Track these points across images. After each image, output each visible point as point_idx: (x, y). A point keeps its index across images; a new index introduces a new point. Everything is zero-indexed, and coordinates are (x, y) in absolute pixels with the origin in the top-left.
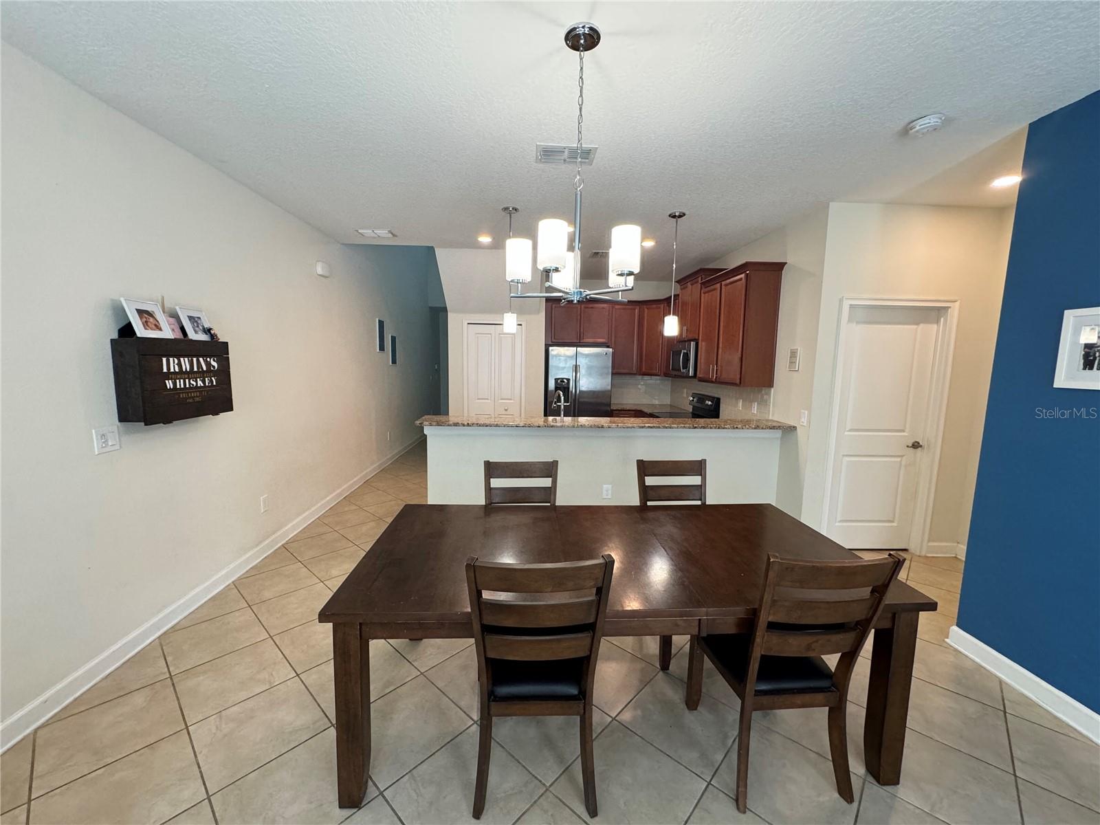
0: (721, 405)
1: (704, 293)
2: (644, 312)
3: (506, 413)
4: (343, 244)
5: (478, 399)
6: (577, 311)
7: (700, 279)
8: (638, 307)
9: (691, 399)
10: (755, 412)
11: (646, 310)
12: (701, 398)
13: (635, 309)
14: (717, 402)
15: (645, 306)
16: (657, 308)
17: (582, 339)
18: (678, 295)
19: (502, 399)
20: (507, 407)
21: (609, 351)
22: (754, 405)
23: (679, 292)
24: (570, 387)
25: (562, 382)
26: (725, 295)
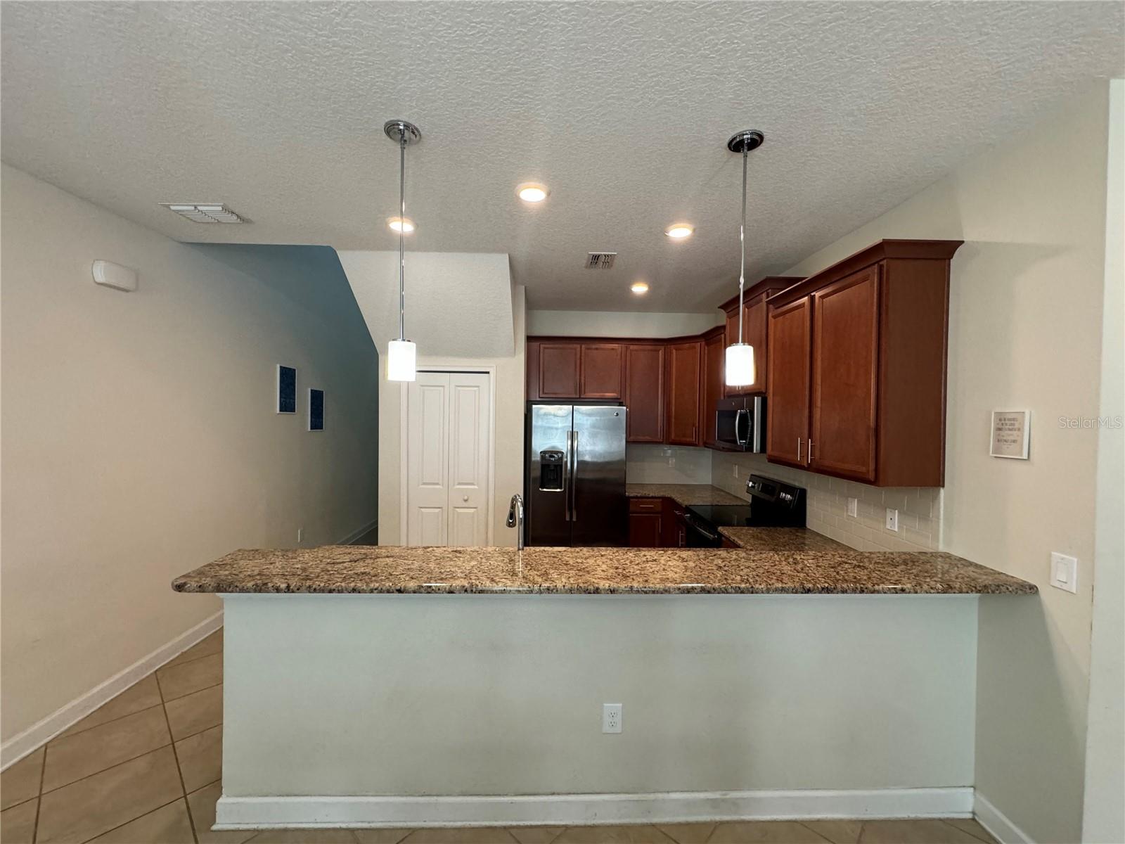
0: (808, 502)
1: (775, 317)
2: (671, 353)
3: (465, 504)
4: (182, 243)
5: (424, 484)
6: (576, 354)
7: (764, 295)
8: (663, 348)
9: (751, 484)
10: (896, 530)
11: (674, 351)
12: (769, 487)
13: (659, 351)
14: (801, 495)
15: (672, 346)
16: (689, 349)
17: (584, 393)
18: (724, 327)
19: (459, 484)
20: (468, 496)
21: (621, 411)
22: (889, 514)
23: (725, 323)
24: (564, 465)
25: (551, 457)
26: (822, 313)
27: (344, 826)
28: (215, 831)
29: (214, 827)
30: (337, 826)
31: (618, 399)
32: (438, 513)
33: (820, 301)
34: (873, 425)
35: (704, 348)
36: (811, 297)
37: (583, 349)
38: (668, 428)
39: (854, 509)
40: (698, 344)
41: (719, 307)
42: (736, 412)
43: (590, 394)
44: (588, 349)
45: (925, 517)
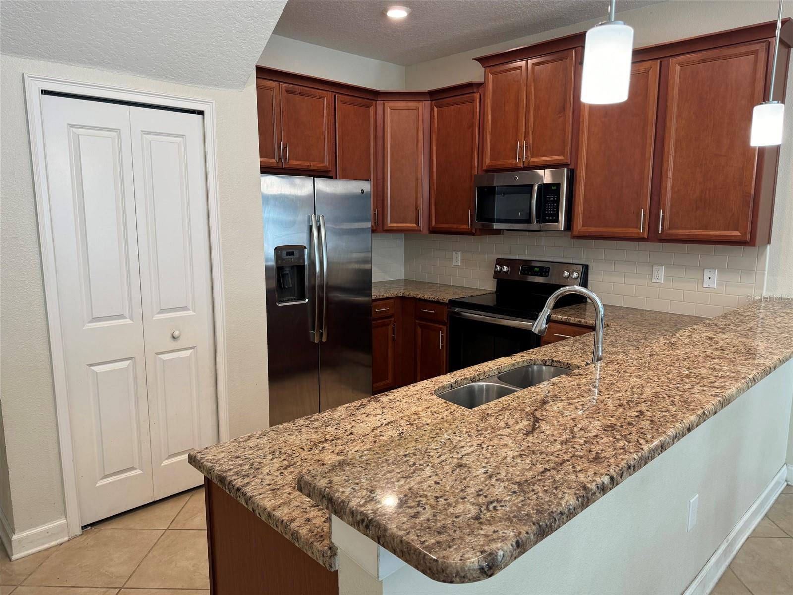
2: (384, 113)
8: (374, 104)
10: (716, 287)
13: (370, 107)
15: (386, 103)
16: (409, 108)
17: (286, 159)
18: (479, 85)
19: (162, 311)
20: (179, 330)
21: (367, 187)
22: (707, 274)
23: (481, 80)
24: (306, 263)
25: (289, 254)
26: (680, 82)
31: (327, 171)
32: (127, 369)
33: (678, 68)
34: (753, 192)
35: (432, 110)
36: (661, 62)
37: (284, 91)
38: (381, 211)
39: (660, 274)
40: (420, 105)
41: (474, 59)
42: (532, 186)
43: (294, 163)
44: (288, 91)
45: (749, 271)
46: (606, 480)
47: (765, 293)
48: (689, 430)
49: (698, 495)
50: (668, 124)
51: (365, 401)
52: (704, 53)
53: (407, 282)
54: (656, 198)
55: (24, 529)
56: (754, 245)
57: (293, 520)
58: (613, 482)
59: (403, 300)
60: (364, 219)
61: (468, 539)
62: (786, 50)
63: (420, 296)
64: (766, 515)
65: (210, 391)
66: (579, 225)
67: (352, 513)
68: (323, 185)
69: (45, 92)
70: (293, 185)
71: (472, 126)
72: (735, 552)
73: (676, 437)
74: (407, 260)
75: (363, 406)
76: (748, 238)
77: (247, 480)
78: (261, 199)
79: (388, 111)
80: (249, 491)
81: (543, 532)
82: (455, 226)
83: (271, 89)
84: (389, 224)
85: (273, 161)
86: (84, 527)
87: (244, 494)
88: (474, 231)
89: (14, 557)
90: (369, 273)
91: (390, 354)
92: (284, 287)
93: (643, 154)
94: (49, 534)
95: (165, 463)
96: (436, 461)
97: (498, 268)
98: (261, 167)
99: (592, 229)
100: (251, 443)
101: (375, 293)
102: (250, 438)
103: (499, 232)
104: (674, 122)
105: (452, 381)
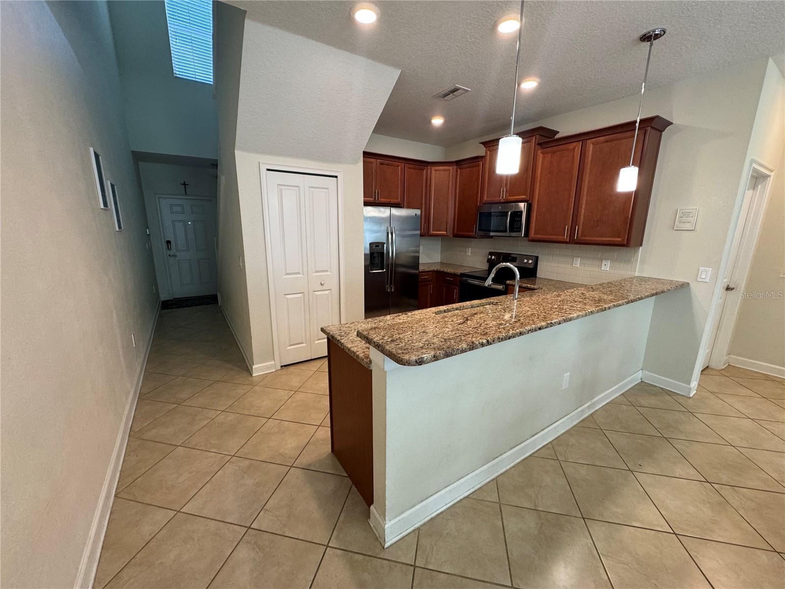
0: (539, 263)
1: (544, 153)
2: (431, 173)
3: (322, 288)
7: (533, 138)
9: (493, 257)
10: (608, 270)
13: (423, 170)
14: (534, 260)
16: (445, 170)
17: (378, 199)
18: (482, 157)
19: (317, 272)
20: (324, 281)
21: (418, 212)
22: (604, 262)
23: (484, 154)
24: (385, 252)
25: (376, 246)
26: (592, 154)
27: (462, 497)
28: (387, 548)
29: (386, 545)
30: (458, 499)
31: (399, 204)
32: (301, 297)
33: (592, 145)
34: (630, 216)
35: (457, 171)
36: (582, 143)
37: (378, 164)
38: (427, 226)
39: (577, 262)
40: (451, 168)
41: (480, 143)
42: (507, 212)
43: (382, 200)
44: (381, 164)
45: (628, 261)
46: (485, 341)
47: (637, 274)
48: (540, 329)
49: (569, 373)
50: (584, 178)
51: (400, 314)
52: (608, 137)
53: (442, 263)
54: (575, 219)
55: (257, 364)
56: (628, 247)
57: (358, 352)
58: (488, 343)
59: (437, 272)
60: (416, 229)
61: (415, 352)
62: (659, 133)
63: (446, 270)
64: (623, 394)
65: (337, 310)
66: (532, 234)
67: (374, 342)
68: (396, 212)
69: (268, 170)
70: (380, 211)
71: (478, 179)
72: (597, 408)
73: (530, 330)
74: (442, 252)
75: (399, 316)
76: (625, 243)
77: (342, 338)
78: (363, 218)
79: (433, 171)
80: (342, 341)
81: (447, 355)
82: (467, 233)
83: (372, 163)
84: (432, 232)
85: (372, 199)
86: (282, 367)
87: (341, 342)
88: (476, 236)
89: (253, 375)
90: (418, 258)
91: (429, 299)
92: (374, 263)
93: (570, 194)
94: (268, 368)
95: (316, 342)
96: (414, 330)
97: (490, 257)
98: (364, 203)
99: (539, 236)
100: (346, 326)
101: (421, 268)
102: (346, 324)
103: (492, 237)
104: (588, 175)
105: (446, 308)
